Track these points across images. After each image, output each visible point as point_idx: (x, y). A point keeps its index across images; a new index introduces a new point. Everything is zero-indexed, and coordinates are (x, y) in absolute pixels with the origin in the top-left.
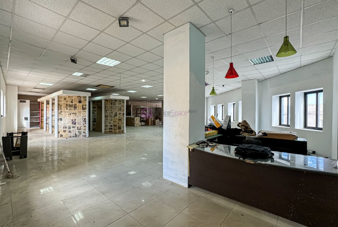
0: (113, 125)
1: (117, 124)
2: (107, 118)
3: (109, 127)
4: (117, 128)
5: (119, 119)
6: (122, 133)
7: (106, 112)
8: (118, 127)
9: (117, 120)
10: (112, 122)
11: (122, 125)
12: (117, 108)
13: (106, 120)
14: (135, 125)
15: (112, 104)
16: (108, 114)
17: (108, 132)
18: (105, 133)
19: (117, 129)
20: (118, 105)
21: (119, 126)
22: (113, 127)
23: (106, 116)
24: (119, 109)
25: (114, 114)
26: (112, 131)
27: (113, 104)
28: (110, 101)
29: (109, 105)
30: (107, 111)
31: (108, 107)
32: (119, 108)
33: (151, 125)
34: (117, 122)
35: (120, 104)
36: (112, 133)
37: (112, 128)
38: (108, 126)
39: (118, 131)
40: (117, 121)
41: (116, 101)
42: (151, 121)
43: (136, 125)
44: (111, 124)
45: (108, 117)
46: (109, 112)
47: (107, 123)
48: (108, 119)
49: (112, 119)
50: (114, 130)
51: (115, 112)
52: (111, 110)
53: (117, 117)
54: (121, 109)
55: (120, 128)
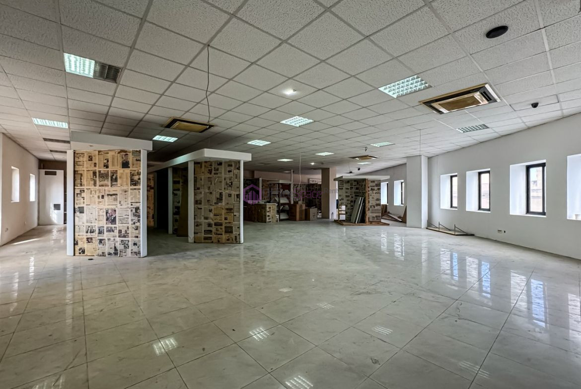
0: (213, 223)
1: (223, 221)
2: (199, 206)
3: (204, 227)
4: (224, 230)
5: (227, 209)
6: (234, 241)
7: (198, 191)
8: (225, 227)
9: (224, 212)
10: (211, 215)
11: (234, 223)
12: (223, 182)
13: (197, 210)
14: (267, 220)
15: (210, 172)
16: (202, 195)
17: (203, 241)
18: (195, 242)
19: (223, 233)
20: (225, 174)
21: (228, 225)
22: (213, 229)
23: (197, 202)
24: (227, 184)
25: (215, 195)
26: (211, 237)
27: (213, 172)
28: (207, 165)
29: (204, 176)
30: (198, 189)
31: (201, 180)
32: (228, 181)
33: (301, 220)
34: (223, 217)
35: (230, 171)
36: (212, 242)
37: (211, 231)
38: (201, 225)
39: (224, 237)
40: (223, 214)
41: (220, 164)
42: (301, 211)
43: (269, 219)
44: (210, 221)
45: (203, 203)
46: (205, 190)
47: (200, 218)
48: (203, 210)
49: (212, 208)
50: (215, 236)
51: (218, 190)
52: (209, 187)
53: (224, 203)
54: (232, 183)
55: (230, 230)
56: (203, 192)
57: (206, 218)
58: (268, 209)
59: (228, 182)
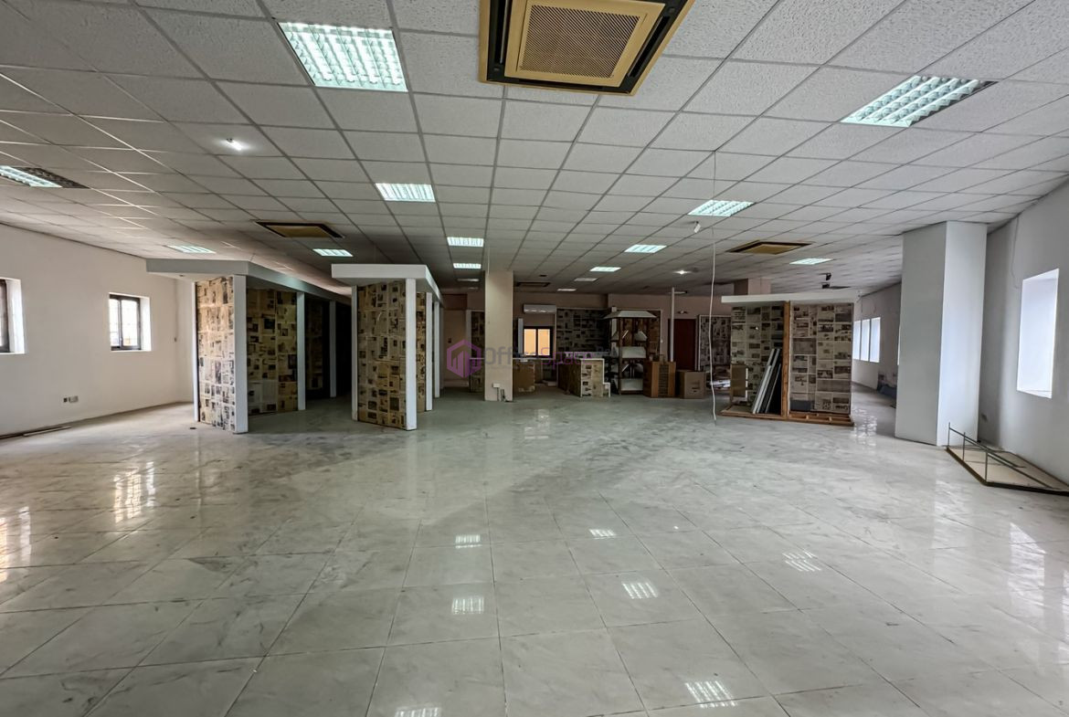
0: (377, 389)
1: (389, 389)
2: (364, 361)
3: (368, 397)
4: (389, 402)
5: (392, 368)
6: (400, 425)
7: (361, 335)
8: (391, 398)
9: (389, 371)
10: (376, 377)
11: (401, 392)
12: (388, 318)
13: (362, 366)
14: (583, 392)
15: (374, 304)
16: (366, 343)
17: (367, 419)
18: (358, 420)
19: (388, 409)
20: (390, 304)
21: (393, 395)
22: (378, 400)
23: (361, 354)
24: (392, 323)
25: (379, 343)
26: (375, 415)
27: (377, 302)
28: (372, 289)
29: (368, 310)
30: (363, 331)
31: (364, 317)
32: (394, 318)
34: (388, 380)
35: (395, 300)
36: (376, 424)
37: (375, 404)
38: (365, 392)
39: (389, 415)
40: (388, 376)
41: (385, 286)
42: (664, 378)
43: (587, 390)
44: (374, 386)
45: (366, 356)
46: (368, 335)
47: (364, 382)
48: (367, 367)
49: (377, 363)
50: (381, 412)
51: (382, 334)
52: (373, 329)
53: (388, 358)
54: (397, 320)
55: (397, 404)
56: (367, 338)
57: (370, 381)
58: (583, 370)
59: (393, 320)
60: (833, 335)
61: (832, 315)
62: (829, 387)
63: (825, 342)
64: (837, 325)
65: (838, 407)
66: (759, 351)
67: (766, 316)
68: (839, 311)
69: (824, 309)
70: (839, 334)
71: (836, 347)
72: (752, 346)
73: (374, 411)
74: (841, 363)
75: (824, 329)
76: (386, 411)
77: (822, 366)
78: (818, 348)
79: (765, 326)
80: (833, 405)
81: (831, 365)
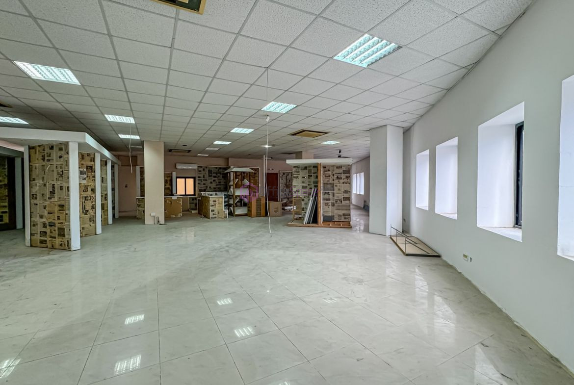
0: (47, 222)
1: (57, 221)
2: (36, 201)
3: (40, 228)
4: (57, 232)
5: (60, 206)
6: (67, 247)
7: (33, 183)
8: (58, 228)
9: (57, 208)
10: (46, 213)
11: (66, 224)
12: (55, 170)
13: (33, 205)
14: (211, 215)
15: (44, 159)
16: (37, 188)
17: (39, 244)
18: (31, 246)
19: (57, 236)
20: (57, 161)
21: (60, 226)
22: (48, 230)
23: (33, 196)
24: (58, 173)
25: (49, 188)
26: (46, 241)
27: (46, 158)
28: (42, 148)
29: (38, 164)
30: (34, 180)
31: (36, 169)
34: (56, 215)
35: (61, 157)
36: (47, 247)
37: (45, 233)
38: (37, 224)
39: (58, 241)
40: (56, 212)
41: (52, 148)
42: (258, 206)
43: (214, 215)
44: (44, 220)
45: (38, 198)
46: (39, 182)
47: (36, 217)
48: (38, 206)
49: (47, 203)
50: (50, 239)
51: (51, 182)
52: (43, 178)
53: (56, 198)
54: (62, 171)
55: (63, 232)
56: (38, 185)
57: (41, 217)
58: (211, 203)
59: (59, 171)
60: (342, 181)
61: (341, 171)
62: (340, 208)
63: (338, 185)
64: (343, 176)
65: (345, 218)
66: (307, 190)
67: (310, 171)
68: (344, 168)
69: (337, 168)
70: (345, 180)
71: (344, 187)
72: (303, 187)
73: (45, 239)
74: (346, 195)
75: (338, 178)
76: (55, 238)
77: (338, 197)
78: (335, 188)
79: (310, 176)
80: (343, 217)
81: (341, 197)
